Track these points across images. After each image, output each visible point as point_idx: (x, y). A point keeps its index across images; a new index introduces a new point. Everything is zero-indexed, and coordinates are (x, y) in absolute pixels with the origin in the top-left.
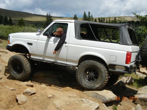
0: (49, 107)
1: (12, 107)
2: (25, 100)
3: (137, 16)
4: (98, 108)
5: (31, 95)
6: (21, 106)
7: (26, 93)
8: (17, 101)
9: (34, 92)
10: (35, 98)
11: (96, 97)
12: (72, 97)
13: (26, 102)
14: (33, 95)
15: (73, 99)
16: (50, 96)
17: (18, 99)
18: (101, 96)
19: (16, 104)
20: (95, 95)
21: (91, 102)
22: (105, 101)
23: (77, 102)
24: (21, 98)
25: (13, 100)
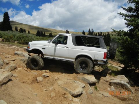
0: (55, 85)
1: (34, 84)
2: (42, 80)
3: (115, 31)
4: (84, 87)
5: (46, 77)
6: (39, 83)
7: (43, 76)
8: (37, 80)
9: (48, 76)
10: (48, 79)
11: (84, 80)
12: (69, 79)
13: (42, 81)
14: (47, 78)
15: (69, 81)
16: (56, 78)
17: (37, 79)
18: (86, 79)
19: (36, 82)
20: (83, 79)
21: (80, 83)
22: (89, 83)
23: (71, 83)
24: (40, 79)
25: (35, 80)
